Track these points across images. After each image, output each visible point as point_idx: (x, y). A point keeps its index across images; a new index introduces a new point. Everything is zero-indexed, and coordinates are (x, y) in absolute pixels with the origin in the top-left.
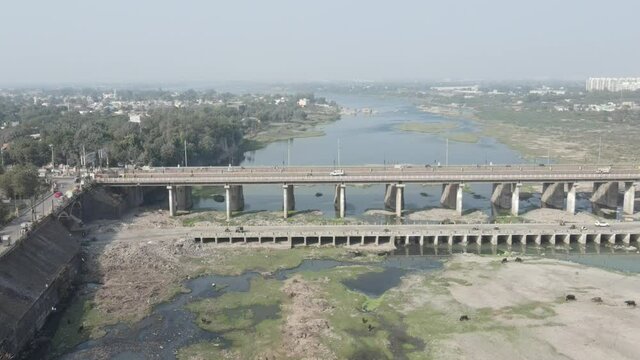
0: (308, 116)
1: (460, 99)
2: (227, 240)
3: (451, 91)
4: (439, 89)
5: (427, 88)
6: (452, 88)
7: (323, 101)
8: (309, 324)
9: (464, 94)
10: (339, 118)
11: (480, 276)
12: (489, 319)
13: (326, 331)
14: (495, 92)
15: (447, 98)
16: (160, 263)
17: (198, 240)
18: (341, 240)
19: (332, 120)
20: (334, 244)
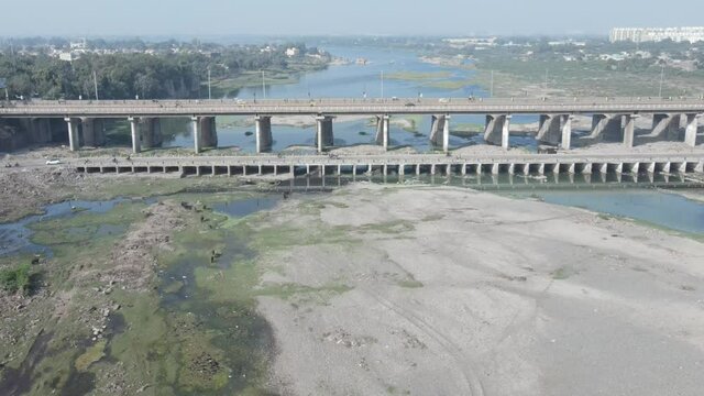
0: (289, 66)
1: (469, 51)
2: (112, 170)
3: (464, 43)
4: (452, 41)
5: (440, 40)
6: (466, 40)
7: (315, 51)
8: (148, 238)
9: (475, 46)
10: (325, 68)
11: (362, 200)
12: (341, 234)
13: (162, 244)
14: (511, 44)
15: (457, 49)
16: (26, 189)
17: (81, 169)
18: (236, 170)
19: (316, 69)
20: (229, 174)
